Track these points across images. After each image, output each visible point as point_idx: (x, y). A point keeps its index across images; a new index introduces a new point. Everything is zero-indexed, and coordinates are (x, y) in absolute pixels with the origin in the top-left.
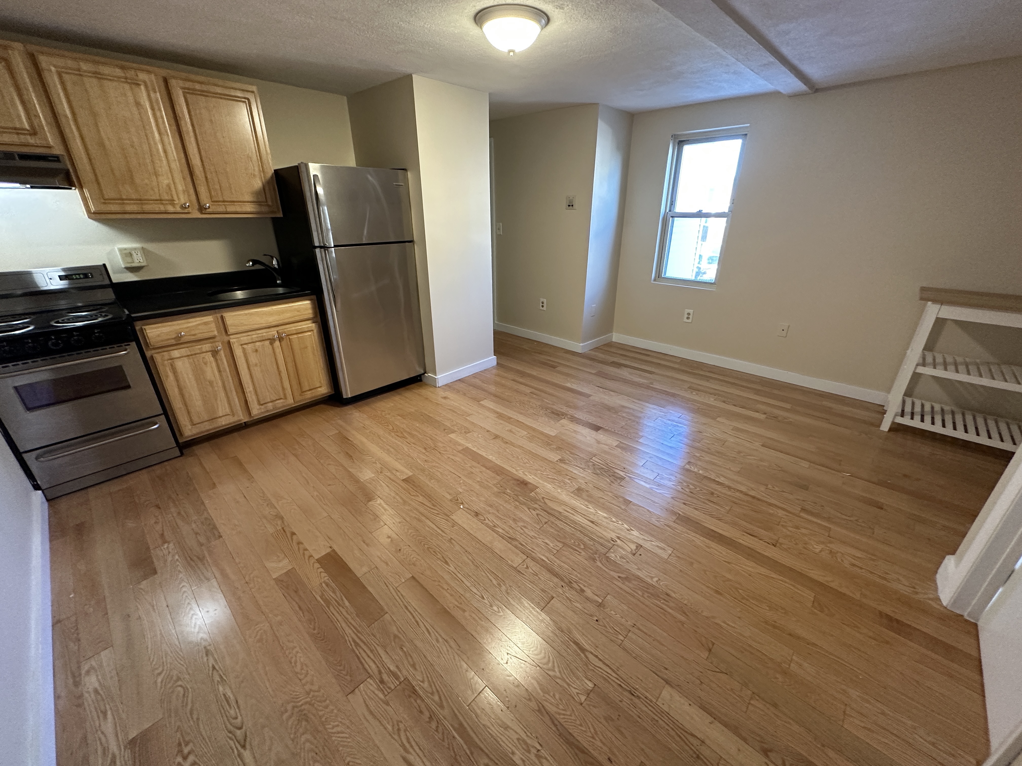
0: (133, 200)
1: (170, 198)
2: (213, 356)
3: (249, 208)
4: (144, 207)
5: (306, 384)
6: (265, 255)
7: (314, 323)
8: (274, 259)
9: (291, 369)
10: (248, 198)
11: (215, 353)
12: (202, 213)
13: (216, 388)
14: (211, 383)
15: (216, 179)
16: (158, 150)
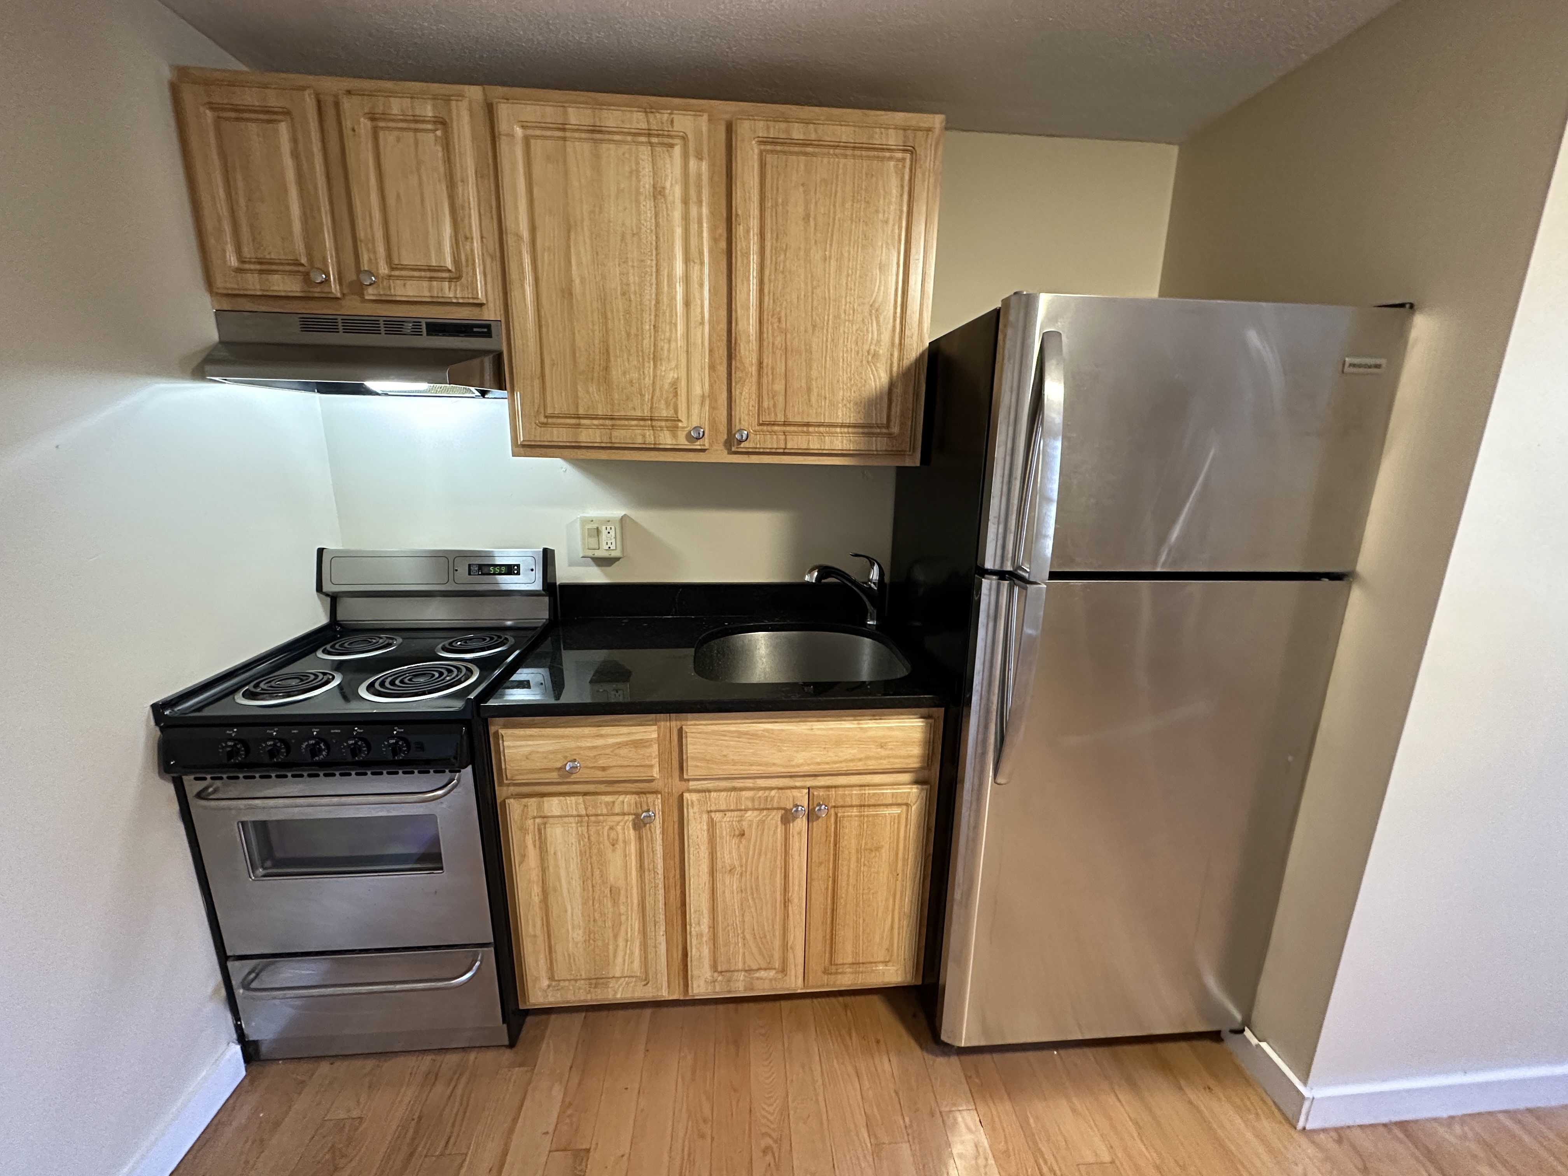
0: (596, 418)
1: (671, 413)
2: (635, 828)
3: (841, 441)
4: (615, 433)
5: (849, 948)
6: (856, 555)
7: (916, 782)
8: (876, 567)
9: (820, 900)
10: (845, 414)
11: (640, 824)
12: (731, 452)
13: (622, 909)
14: (614, 892)
15: (780, 369)
16: (673, 298)
